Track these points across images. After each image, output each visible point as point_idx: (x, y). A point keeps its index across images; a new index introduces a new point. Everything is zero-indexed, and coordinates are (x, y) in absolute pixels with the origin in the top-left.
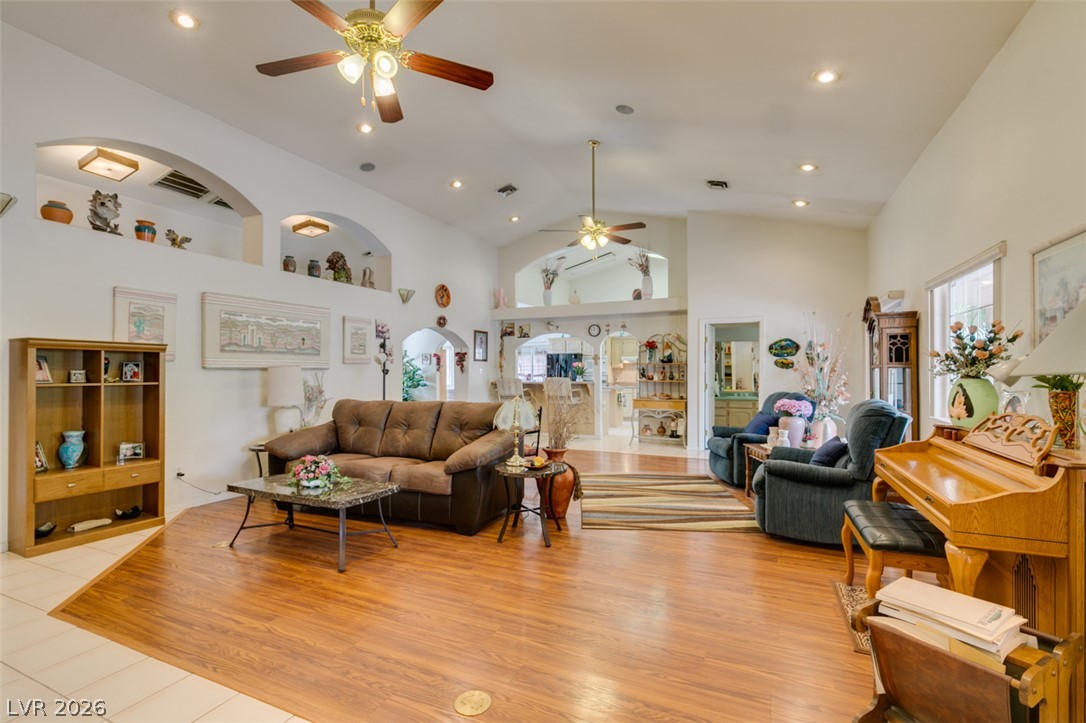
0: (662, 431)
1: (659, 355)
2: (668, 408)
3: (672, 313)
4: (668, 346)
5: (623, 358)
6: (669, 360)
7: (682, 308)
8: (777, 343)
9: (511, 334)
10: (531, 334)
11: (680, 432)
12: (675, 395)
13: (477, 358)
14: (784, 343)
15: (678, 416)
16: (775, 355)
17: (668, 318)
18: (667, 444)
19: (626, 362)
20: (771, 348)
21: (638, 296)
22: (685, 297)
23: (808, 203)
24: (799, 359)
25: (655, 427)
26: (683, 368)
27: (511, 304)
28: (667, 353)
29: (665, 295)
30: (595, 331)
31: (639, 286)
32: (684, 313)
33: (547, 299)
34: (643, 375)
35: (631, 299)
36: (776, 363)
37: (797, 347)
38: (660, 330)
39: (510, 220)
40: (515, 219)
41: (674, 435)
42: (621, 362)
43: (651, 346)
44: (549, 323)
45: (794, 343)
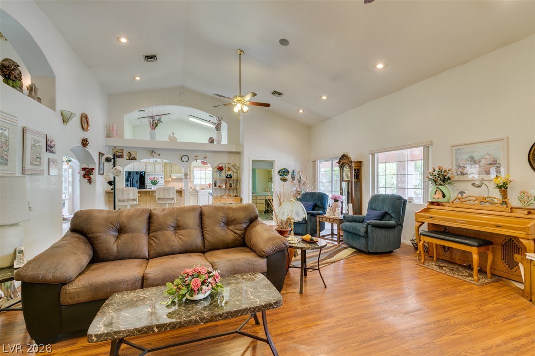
2: (232, 202)
5: (172, 175)
7: (238, 151)
8: (281, 170)
9: (121, 156)
10: (137, 158)
12: (232, 195)
13: (100, 173)
14: (284, 170)
16: (281, 175)
17: (227, 155)
19: (174, 177)
20: (279, 172)
21: (212, 141)
23: (304, 111)
24: (289, 177)
26: (238, 181)
27: (121, 135)
29: (226, 143)
30: (185, 159)
31: (213, 136)
33: (152, 136)
34: (216, 185)
35: (208, 143)
36: (281, 179)
37: (288, 172)
38: (224, 161)
39: (134, 78)
40: (138, 78)
42: (171, 177)
43: (220, 169)
44: (153, 152)
45: (287, 170)
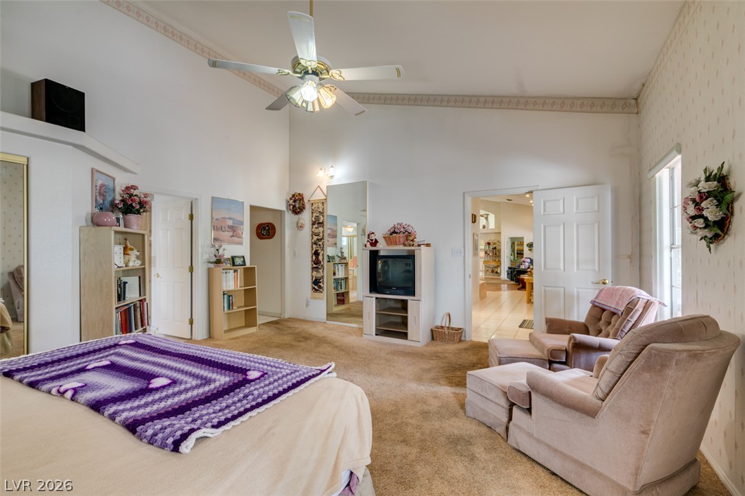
0: (493, 272)
1: (491, 247)
2: (494, 264)
3: (496, 233)
4: (495, 244)
6: (495, 248)
11: (499, 272)
12: (497, 260)
15: (498, 266)
17: (494, 235)
18: (494, 275)
19: (480, 249)
20: (527, 245)
22: (500, 228)
25: (490, 270)
26: (499, 251)
28: (494, 246)
29: (494, 227)
31: (485, 224)
32: (500, 233)
34: (486, 253)
38: (492, 239)
41: (497, 273)
43: (489, 244)
